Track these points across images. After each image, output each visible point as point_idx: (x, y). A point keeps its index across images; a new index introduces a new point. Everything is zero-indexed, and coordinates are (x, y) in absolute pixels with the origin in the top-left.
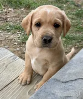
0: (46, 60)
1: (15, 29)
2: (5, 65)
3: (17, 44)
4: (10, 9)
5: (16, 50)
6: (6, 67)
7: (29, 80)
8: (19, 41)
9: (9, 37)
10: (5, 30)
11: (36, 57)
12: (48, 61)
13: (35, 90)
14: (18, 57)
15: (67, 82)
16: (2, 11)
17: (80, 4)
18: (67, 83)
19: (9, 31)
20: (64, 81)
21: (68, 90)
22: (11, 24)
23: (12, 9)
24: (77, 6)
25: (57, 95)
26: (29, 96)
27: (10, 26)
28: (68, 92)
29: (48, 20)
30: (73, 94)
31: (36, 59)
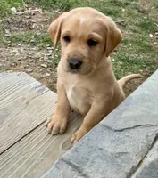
0: (87, 89)
1: (44, 42)
2: (25, 101)
3: (46, 66)
4: (37, 10)
5: (44, 76)
6: (27, 103)
7: (63, 126)
8: (49, 61)
9: (33, 54)
10: (28, 44)
11: (73, 86)
12: (90, 91)
13: (72, 142)
14: (47, 89)
15: (122, 130)
16: (23, 11)
17: (146, 9)
18: (122, 133)
19: (34, 44)
20: (118, 128)
21: (123, 142)
22: (38, 34)
23: (40, 10)
24: (143, 12)
25: (106, 151)
26: (63, 151)
27: (36, 36)
28: (123, 147)
29: (79, 35)
30: (130, 150)
31: (74, 89)
